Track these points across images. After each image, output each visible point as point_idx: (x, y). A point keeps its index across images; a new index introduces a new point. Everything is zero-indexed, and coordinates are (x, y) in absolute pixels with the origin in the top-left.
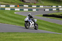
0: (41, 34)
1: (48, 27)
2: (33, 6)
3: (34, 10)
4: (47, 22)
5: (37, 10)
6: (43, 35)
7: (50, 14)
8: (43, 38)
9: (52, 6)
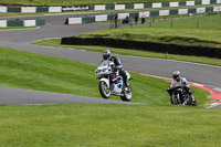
0: (57, 108)
2: (24, 10)
3: (30, 23)
4: (76, 65)
5: (40, 22)
6: (65, 112)
7: (85, 35)
8: (64, 121)
9: (91, 8)
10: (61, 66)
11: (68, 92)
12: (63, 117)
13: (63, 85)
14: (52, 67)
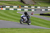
0: (38, 30)
1: (44, 24)
2: (32, 7)
3: (33, 10)
4: (43, 20)
5: (35, 10)
7: (45, 13)
9: (47, 7)
10: (39, 20)
11: (41, 26)
12: (39, 32)
13: (40, 24)
14: (37, 20)
